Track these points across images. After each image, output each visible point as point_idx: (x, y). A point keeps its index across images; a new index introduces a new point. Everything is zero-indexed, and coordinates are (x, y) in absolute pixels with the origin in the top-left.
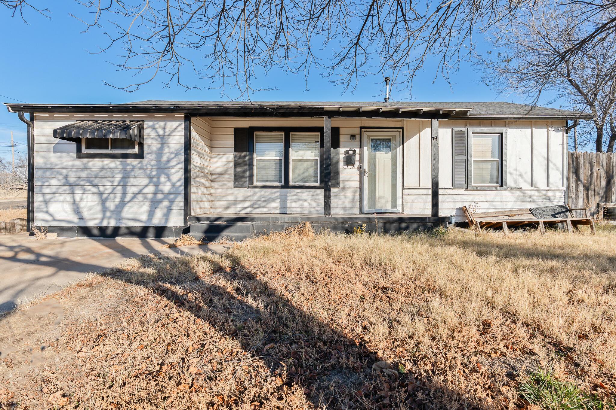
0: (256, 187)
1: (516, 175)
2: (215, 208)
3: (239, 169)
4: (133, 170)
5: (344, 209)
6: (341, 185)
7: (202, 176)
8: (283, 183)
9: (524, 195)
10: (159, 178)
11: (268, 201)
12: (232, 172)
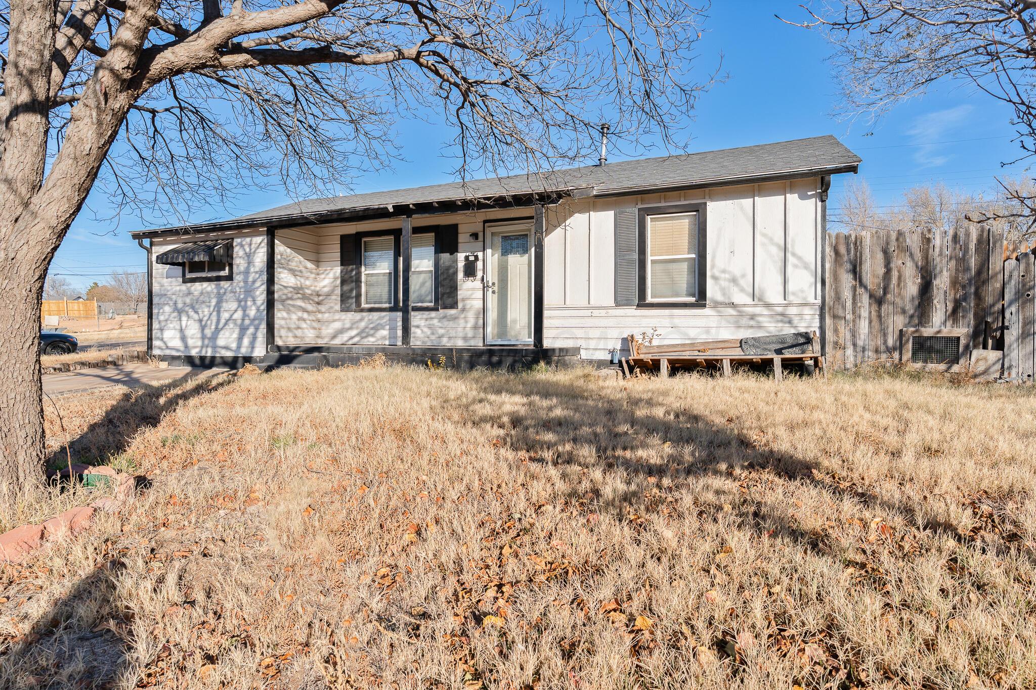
0: (362, 310)
1: (725, 279)
2: (322, 338)
3: (346, 288)
4: (225, 293)
5: (465, 339)
6: (460, 305)
7: (299, 298)
8: (392, 305)
9: (741, 314)
10: (246, 301)
11: (376, 329)
12: (338, 291)
